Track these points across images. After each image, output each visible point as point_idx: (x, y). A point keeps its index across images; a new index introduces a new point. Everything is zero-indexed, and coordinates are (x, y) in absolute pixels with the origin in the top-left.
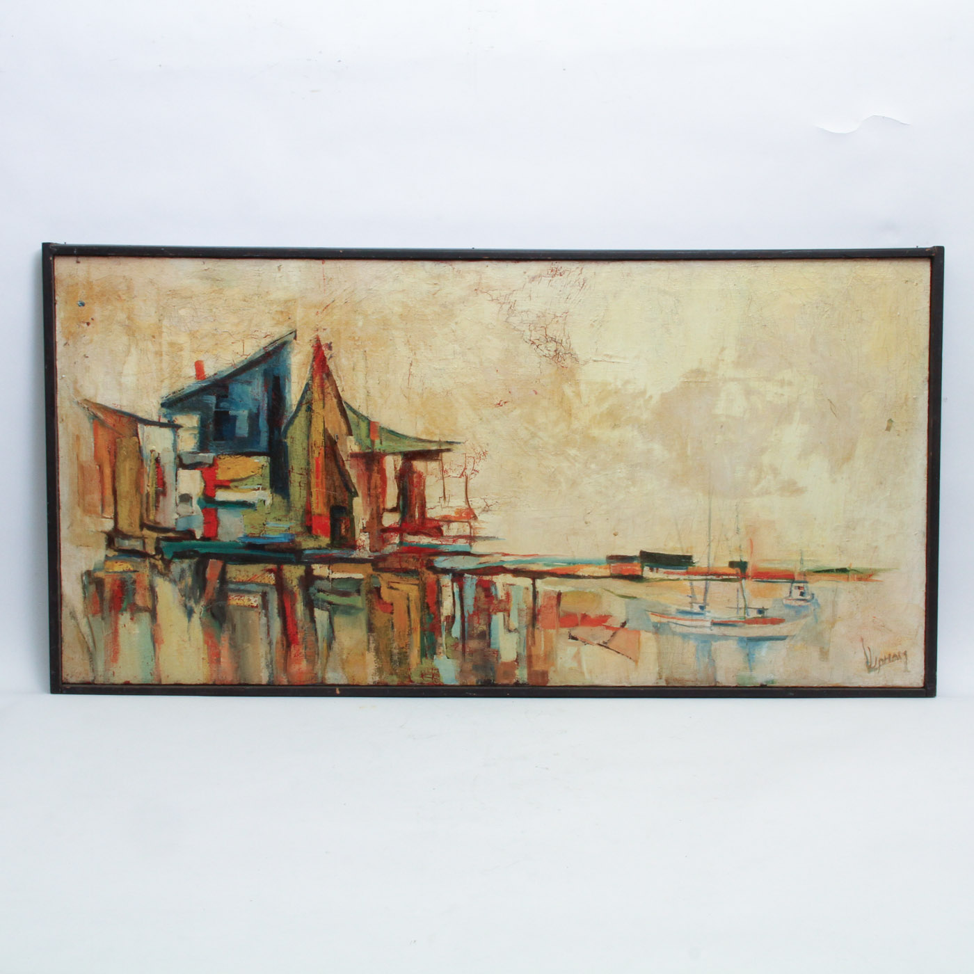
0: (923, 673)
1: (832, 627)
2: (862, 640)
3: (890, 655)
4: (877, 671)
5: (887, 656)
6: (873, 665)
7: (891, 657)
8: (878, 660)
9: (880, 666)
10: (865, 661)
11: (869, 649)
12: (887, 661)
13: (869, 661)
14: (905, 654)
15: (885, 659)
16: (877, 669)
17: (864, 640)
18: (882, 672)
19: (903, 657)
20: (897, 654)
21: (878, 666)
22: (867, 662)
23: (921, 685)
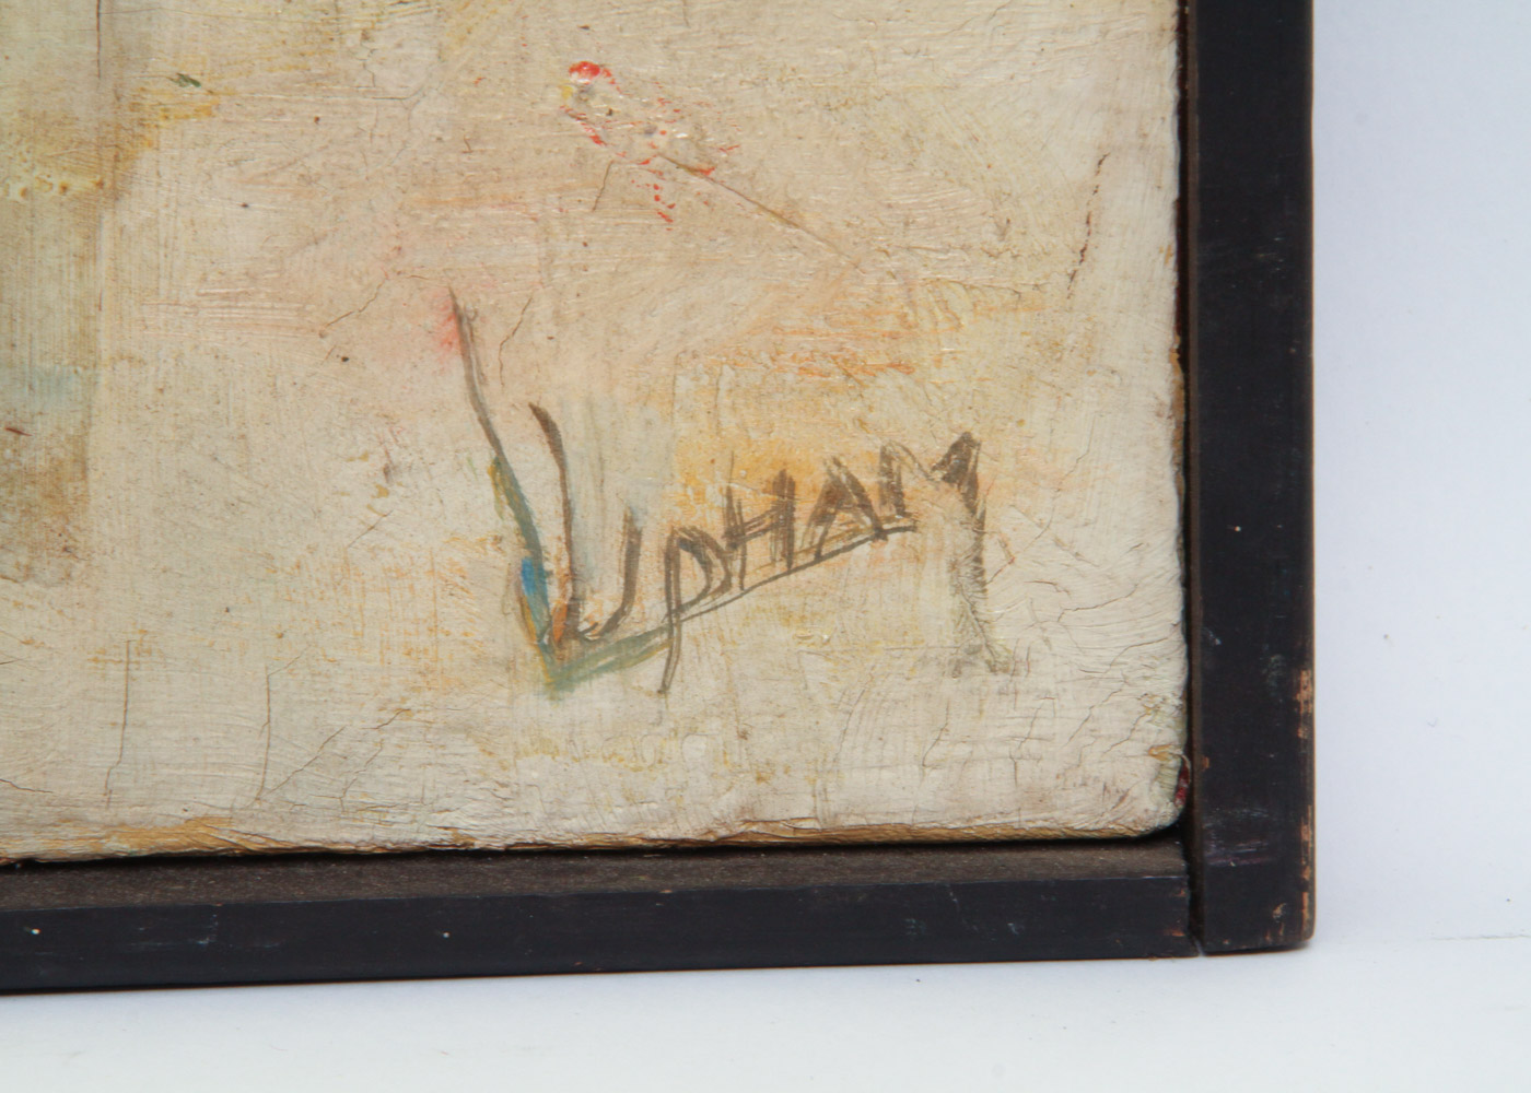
0: (1168, 677)
1: (115, 194)
2: (462, 326)
3: (784, 487)
4: (652, 670)
5: (755, 504)
6: (598, 607)
7: (805, 507)
8: (651, 548)
9: (677, 611)
10: (511, 555)
11: (547, 424)
12: (759, 550)
13: (550, 533)
14: (959, 467)
15: (737, 535)
16: (640, 646)
17: (490, 334)
18: (700, 681)
19: (938, 506)
20: (869, 481)
21: (650, 608)
22: (532, 573)
23: (1153, 805)
